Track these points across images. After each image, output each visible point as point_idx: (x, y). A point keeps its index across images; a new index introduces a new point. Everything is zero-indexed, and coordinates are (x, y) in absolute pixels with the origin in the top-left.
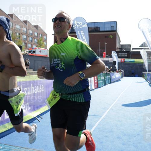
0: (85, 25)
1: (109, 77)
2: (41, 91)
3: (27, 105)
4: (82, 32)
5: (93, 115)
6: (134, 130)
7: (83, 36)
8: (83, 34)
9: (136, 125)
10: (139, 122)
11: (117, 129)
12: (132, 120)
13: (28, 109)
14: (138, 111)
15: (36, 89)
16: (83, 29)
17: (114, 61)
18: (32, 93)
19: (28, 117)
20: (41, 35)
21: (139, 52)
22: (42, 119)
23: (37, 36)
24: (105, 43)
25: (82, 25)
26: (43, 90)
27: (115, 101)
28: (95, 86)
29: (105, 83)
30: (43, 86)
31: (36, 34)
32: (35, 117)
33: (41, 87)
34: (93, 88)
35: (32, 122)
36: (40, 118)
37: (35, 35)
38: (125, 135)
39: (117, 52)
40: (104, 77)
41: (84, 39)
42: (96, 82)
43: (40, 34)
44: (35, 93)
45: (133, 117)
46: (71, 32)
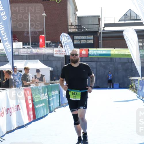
1: (57, 92)
17: (66, 56)
21: (122, 32)
24: (44, 14)
28: (29, 116)
29: (50, 107)
34: (26, 121)
39: (72, 35)
40: (46, 94)
42: (31, 106)
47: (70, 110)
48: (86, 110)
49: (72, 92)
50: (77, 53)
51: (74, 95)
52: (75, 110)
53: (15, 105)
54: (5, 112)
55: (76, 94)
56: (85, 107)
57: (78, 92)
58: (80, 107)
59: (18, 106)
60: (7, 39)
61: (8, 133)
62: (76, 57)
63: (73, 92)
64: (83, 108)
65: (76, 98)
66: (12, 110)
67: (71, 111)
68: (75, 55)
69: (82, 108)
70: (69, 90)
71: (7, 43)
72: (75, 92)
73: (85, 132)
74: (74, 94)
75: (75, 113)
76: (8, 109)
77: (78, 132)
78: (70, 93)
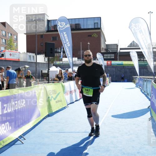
0: (68, 25)
2: (22, 107)
3: (7, 125)
4: (65, 33)
5: (84, 131)
6: (133, 147)
7: (66, 38)
8: (66, 35)
9: (134, 141)
10: (137, 137)
11: (114, 147)
12: (128, 135)
13: (9, 130)
14: (134, 124)
15: (17, 105)
16: (66, 30)
18: (12, 110)
19: (9, 139)
20: (10, 35)
22: (25, 139)
23: (5, 35)
24: (89, 43)
25: (65, 26)
26: (24, 106)
27: (106, 113)
28: (80, 95)
30: (24, 100)
31: (4, 33)
32: (17, 138)
33: (22, 102)
34: (79, 98)
35: (14, 144)
36: (22, 139)
37: (2, 34)
38: (124, 154)
41: (67, 42)
43: (8, 33)
44: (15, 110)
45: (129, 132)
46: (47, 30)
47: (84, 104)
48: (98, 106)
49: (85, 88)
50: (90, 54)
51: (87, 92)
52: (88, 104)
53: (74, 90)
54: (69, 93)
55: (89, 90)
56: (98, 102)
57: (90, 89)
58: (93, 103)
59: (75, 90)
60: (70, 56)
61: (71, 103)
62: (89, 57)
63: (87, 89)
64: (96, 104)
65: (88, 94)
66: (73, 92)
67: (85, 106)
68: (88, 56)
69: (94, 103)
70: (83, 86)
71: (70, 58)
72: (88, 89)
73: (97, 125)
74: (87, 90)
75: (88, 107)
76: (71, 91)
77: (92, 124)
78: (84, 90)
